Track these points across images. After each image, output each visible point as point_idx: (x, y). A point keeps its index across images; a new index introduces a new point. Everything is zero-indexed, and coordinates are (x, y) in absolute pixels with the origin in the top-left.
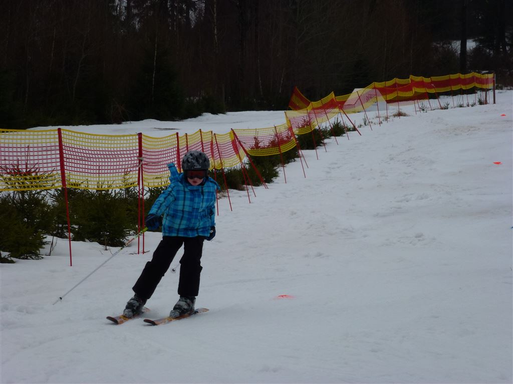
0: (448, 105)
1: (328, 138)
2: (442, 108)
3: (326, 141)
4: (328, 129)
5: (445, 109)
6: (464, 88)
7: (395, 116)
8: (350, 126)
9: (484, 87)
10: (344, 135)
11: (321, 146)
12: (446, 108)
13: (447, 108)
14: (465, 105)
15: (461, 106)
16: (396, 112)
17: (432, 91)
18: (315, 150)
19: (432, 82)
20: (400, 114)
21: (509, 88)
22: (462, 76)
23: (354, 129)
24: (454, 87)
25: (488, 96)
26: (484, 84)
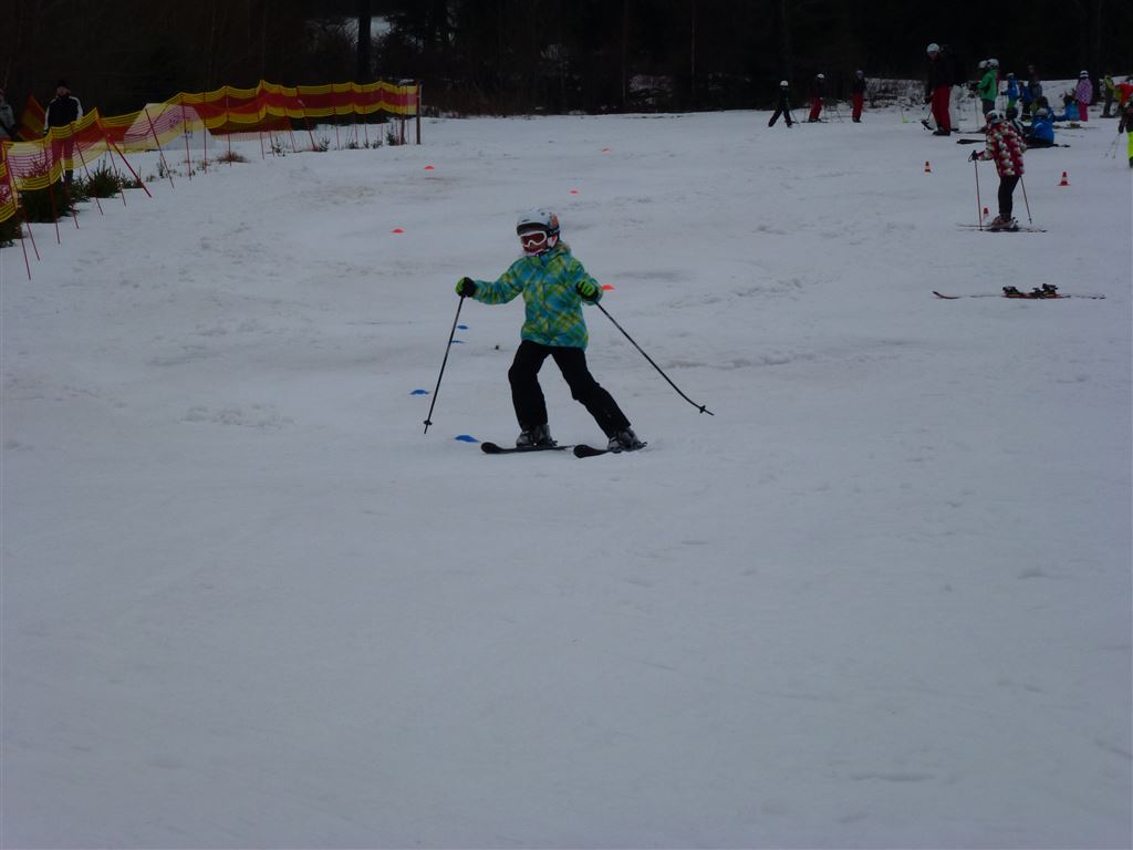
0: (327, 143)
1: (85, 200)
2: (315, 150)
3: (78, 206)
4: (85, 183)
5: (321, 150)
6: (359, 110)
7: (221, 160)
8: (130, 177)
9: (401, 110)
10: (117, 195)
11: (67, 215)
12: (323, 149)
13: (326, 150)
14: (361, 144)
15: (353, 146)
16: (223, 152)
17: (299, 114)
18: (54, 225)
19: (300, 96)
20: (231, 158)
21: (451, 114)
22: (357, 88)
23: (139, 184)
24: (342, 108)
25: (406, 129)
26: (399, 105)
